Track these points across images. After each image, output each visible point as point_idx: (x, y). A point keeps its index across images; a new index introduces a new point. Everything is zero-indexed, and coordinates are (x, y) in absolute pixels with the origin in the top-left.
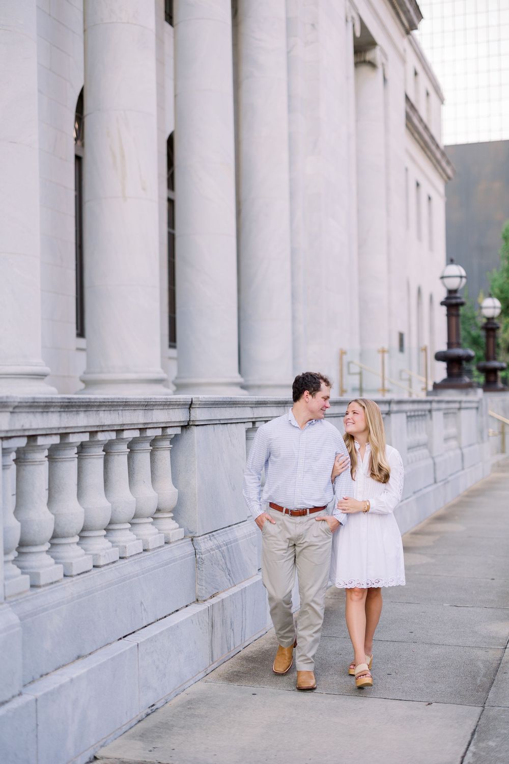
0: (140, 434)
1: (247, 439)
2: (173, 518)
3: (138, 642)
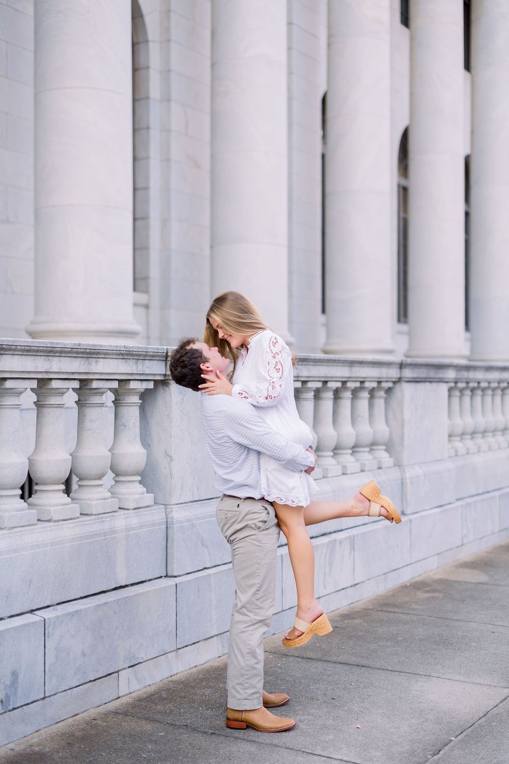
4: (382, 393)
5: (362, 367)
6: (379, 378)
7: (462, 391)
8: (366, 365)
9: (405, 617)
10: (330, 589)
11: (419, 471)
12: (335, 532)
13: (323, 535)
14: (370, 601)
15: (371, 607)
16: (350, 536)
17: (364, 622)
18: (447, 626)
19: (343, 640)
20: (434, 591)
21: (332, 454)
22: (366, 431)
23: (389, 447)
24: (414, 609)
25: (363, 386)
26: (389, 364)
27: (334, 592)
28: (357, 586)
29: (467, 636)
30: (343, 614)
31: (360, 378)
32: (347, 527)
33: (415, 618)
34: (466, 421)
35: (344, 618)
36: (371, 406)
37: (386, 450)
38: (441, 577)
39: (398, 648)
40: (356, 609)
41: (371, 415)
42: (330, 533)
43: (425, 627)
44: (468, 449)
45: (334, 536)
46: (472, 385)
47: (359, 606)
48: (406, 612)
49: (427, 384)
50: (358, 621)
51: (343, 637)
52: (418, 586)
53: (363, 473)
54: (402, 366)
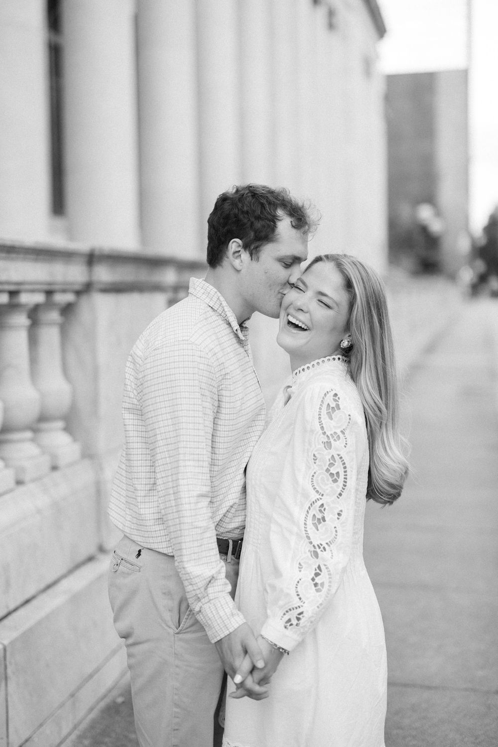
0: (10, 299)
2: (65, 429)
4: (54, 316)
5: (13, 259)
6: (50, 284)
8: (22, 256)
22: (25, 396)
23: (71, 422)
25: (15, 301)
26: (66, 256)
31: (8, 283)
36: (33, 341)
37: (67, 429)
41: (34, 360)
53: (22, 489)
54: (92, 259)
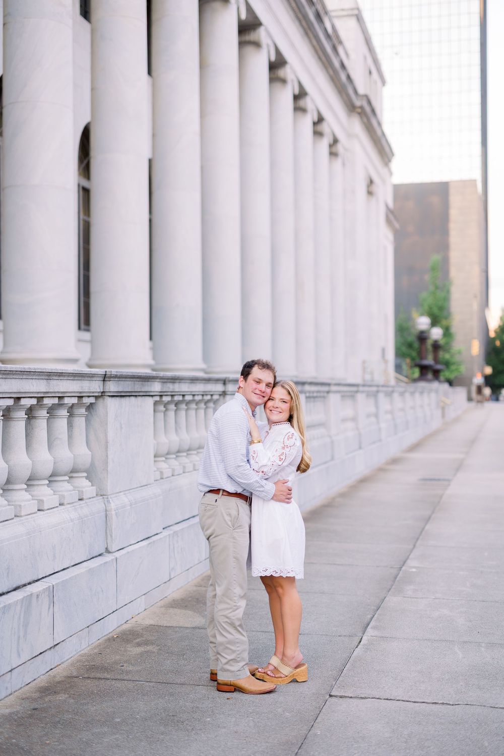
0: (59, 401)
1: (155, 411)
2: (87, 478)
3: (54, 583)
4: (83, 411)
6: (80, 393)
7: (166, 405)
9: (118, 684)
10: (25, 657)
11: (124, 499)
12: (30, 583)
13: (15, 589)
14: (72, 665)
15: (75, 674)
16: (49, 587)
17: (70, 697)
18: (172, 695)
19: (46, 730)
20: (146, 643)
21: (25, 487)
22: (65, 456)
23: (90, 473)
24: (128, 672)
25: (61, 402)
26: (91, 376)
27: (29, 660)
28: (57, 647)
29: (197, 707)
30: (42, 687)
31: (58, 392)
32: (44, 576)
33: (131, 685)
34: (171, 439)
35: (43, 694)
36: (70, 425)
38: (152, 622)
39: (117, 736)
40: (58, 679)
41: (70, 437)
42: (25, 585)
43: (146, 698)
44: (173, 470)
45: (30, 589)
46: (176, 398)
47: (60, 673)
48: (119, 677)
49: (133, 398)
50: (62, 697)
51: (46, 724)
52: (127, 637)
53: (62, 507)
54: (105, 378)
